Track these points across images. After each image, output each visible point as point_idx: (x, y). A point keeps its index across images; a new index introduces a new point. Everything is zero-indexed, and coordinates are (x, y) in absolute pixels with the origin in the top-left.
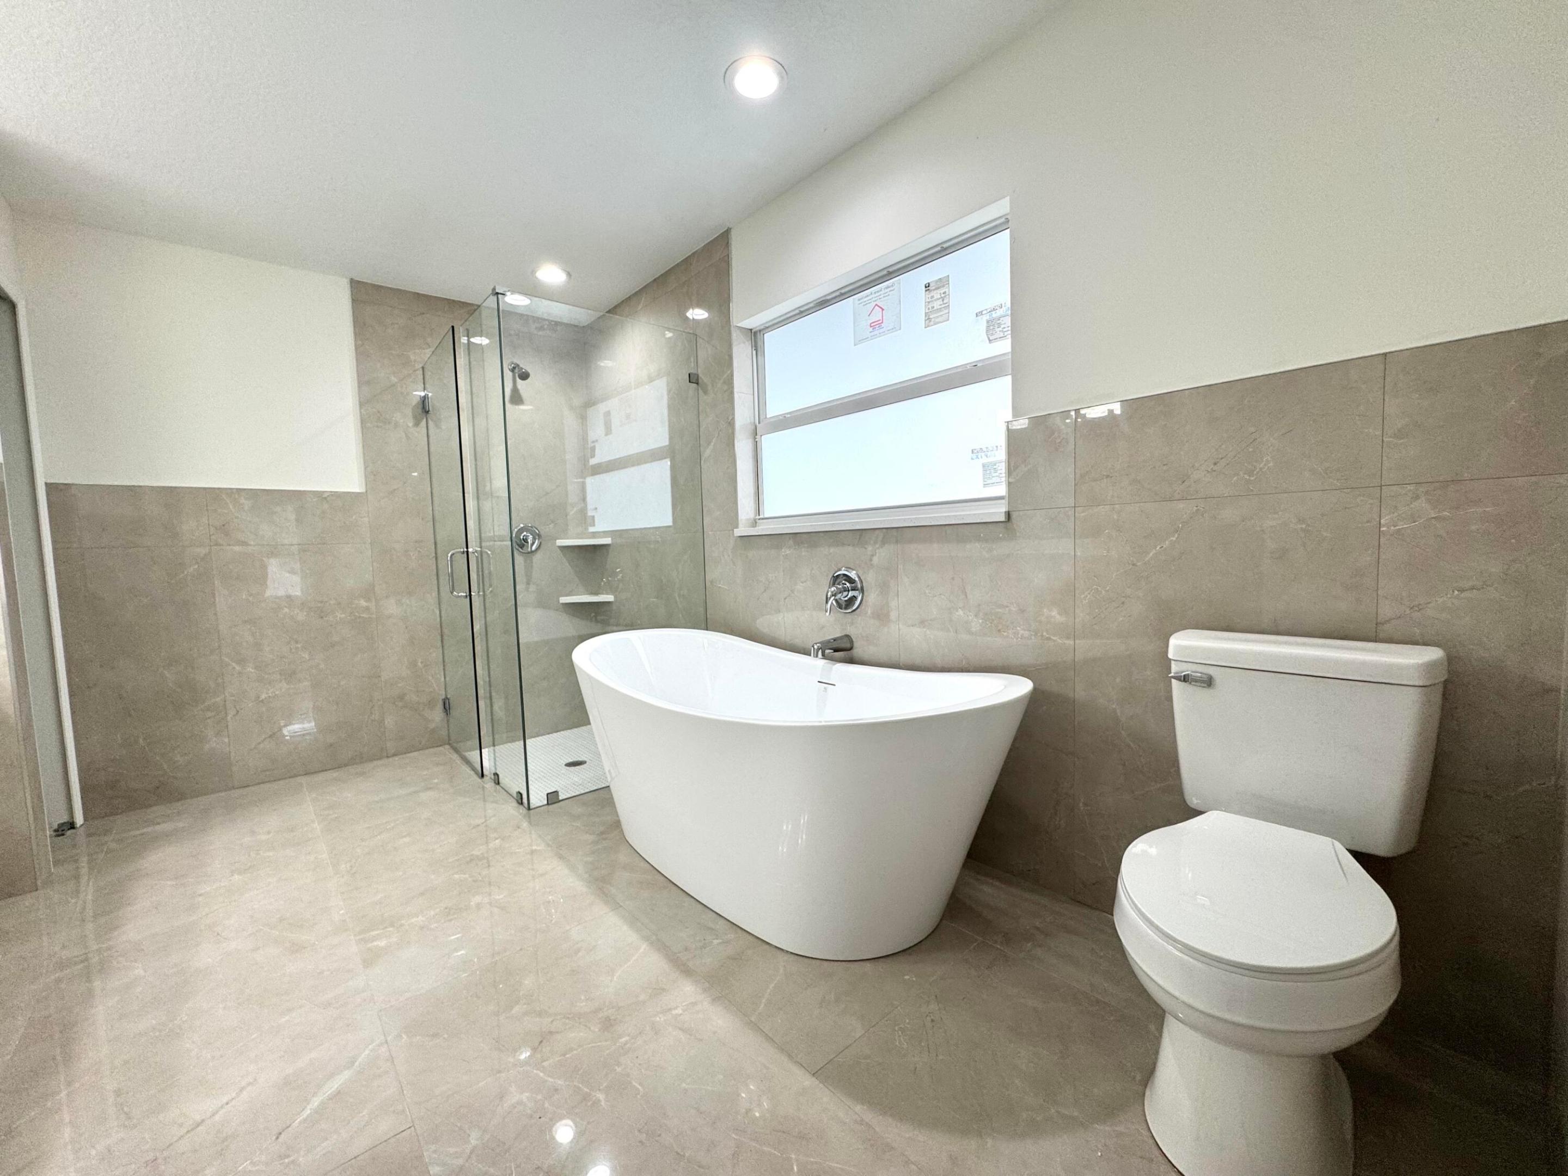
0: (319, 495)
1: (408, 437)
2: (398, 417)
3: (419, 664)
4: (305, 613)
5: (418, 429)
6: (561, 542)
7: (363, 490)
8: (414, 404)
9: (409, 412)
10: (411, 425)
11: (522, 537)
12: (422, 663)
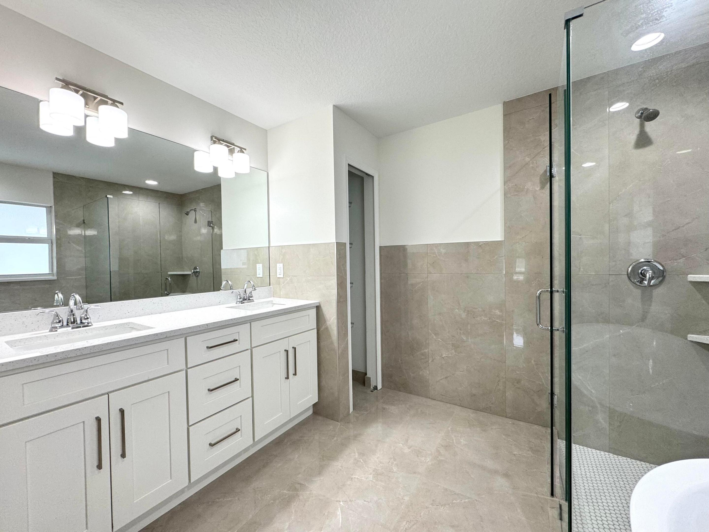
0: (477, 243)
1: (535, 198)
2: (529, 185)
3: (533, 362)
4: (466, 314)
5: (543, 191)
6: (692, 277)
7: (503, 239)
8: (541, 174)
9: (537, 180)
10: (538, 189)
11: (640, 271)
12: (534, 361)
